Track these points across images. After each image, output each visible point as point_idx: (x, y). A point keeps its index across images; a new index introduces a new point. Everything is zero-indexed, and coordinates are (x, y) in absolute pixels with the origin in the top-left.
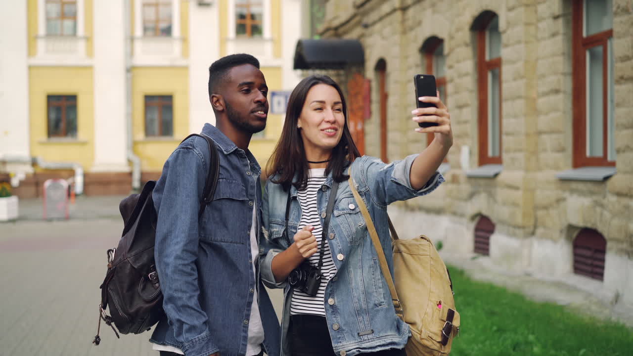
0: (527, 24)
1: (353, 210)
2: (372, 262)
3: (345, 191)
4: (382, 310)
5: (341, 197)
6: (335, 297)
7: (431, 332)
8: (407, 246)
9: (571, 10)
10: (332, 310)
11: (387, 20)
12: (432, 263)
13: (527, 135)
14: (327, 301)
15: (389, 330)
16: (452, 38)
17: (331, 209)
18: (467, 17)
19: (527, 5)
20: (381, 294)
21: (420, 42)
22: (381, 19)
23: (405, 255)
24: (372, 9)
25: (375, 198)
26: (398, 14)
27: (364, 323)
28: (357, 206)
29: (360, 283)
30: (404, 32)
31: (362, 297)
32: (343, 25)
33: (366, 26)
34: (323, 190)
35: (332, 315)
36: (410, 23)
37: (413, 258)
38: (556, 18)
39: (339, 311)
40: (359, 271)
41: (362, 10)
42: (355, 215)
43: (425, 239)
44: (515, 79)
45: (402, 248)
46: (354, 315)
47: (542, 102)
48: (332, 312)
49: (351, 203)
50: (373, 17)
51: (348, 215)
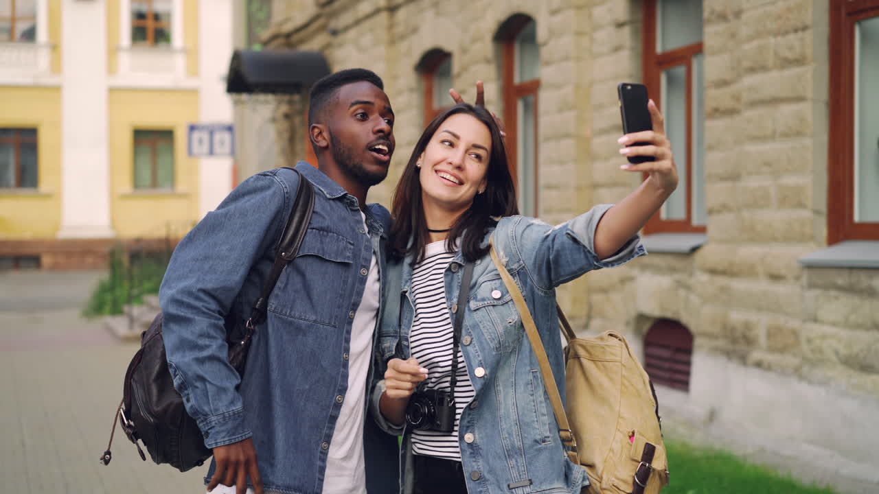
0: (579, 34)
1: (499, 299)
2: (531, 377)
3: (486, 272)
4: (546, 448)
5: (481, 280)
6: (476, 431)
7: (618, 479)
8: (588, 348)
9: (640, 16)
10: (471, 450)
11: (367, 25)
12: (624, 373)
13: (579, 189)
14: (463, 437)
15: (556, 481)
16: (464, 51)
17: (464, 300)
18: (490, 22)
19: (579, 8)
20: (545, 424)
21: (416, 57)
22: (358, 22)
23: (585, 361)
24: (344, 8)
25: (535, 278)
26: (383, 17)
27: (518, 469)
28: (505, 292)
29: (512, 411)
30: (392, 42)
31: (515, 429)
32: (298, 30)
33: (335, 33)
34: (453, 270)
35: (470, 457)
36: (400, 29)
37: (597, 366)
38: (620, 25)
39: (481, 451)
40: (511, 391)
41: (328, 9)
42: (501, 307)
43: (616, 337)
44: (560, 111)
45: (581, 352)
46: (503, 457)
47: (599, 143)
48: (471, 453)
49: (496, 289)
50: (345, 19)
51: (492, 307)
